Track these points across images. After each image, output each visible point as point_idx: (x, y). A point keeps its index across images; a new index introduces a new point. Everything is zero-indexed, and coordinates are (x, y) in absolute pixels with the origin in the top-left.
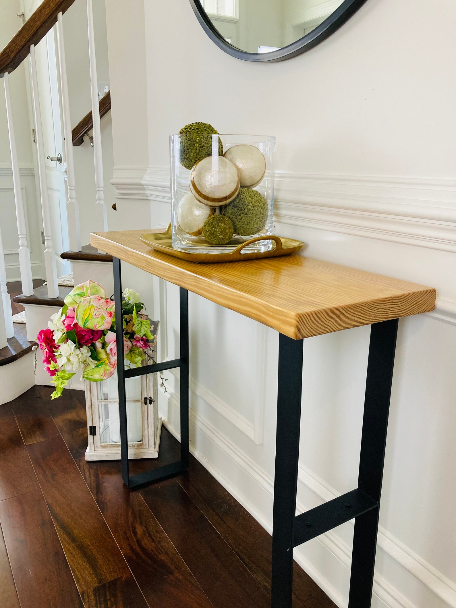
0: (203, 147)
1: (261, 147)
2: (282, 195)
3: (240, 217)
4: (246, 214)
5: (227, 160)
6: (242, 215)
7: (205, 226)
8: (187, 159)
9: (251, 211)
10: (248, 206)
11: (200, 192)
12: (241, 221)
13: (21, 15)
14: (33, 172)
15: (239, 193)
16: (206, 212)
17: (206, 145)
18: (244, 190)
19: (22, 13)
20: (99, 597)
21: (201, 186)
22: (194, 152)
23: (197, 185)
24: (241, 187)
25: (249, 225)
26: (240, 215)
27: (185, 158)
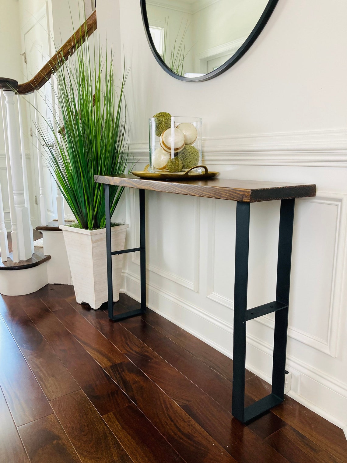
0: (166, 124)
1: (195, 124)
2: (205, 149)
3: (185, 159)
4: (189, 157)
5: (179, 130)
6: (187, 157)
7: (168, 163)
8: (158, 130)
9: (191, 156)
10: (190, 153)
11: (166, 145)
12: (186, 160)
13: (24, 54)
14: (29, 156)
15: (185, 147)
16: (167, 157)
17: (168, 123)
18: (187, 146)
19: (23, 53)
20: (114, 369)
21: (166, 142)
22: (162, 127)
23: (164, 142)
24: (186, 144)
25: (190, 162)
26: (185, 158)
27: (157, 130)
